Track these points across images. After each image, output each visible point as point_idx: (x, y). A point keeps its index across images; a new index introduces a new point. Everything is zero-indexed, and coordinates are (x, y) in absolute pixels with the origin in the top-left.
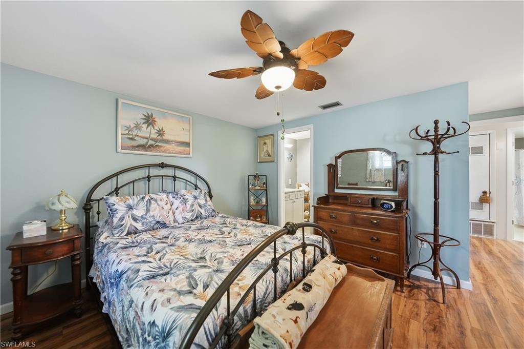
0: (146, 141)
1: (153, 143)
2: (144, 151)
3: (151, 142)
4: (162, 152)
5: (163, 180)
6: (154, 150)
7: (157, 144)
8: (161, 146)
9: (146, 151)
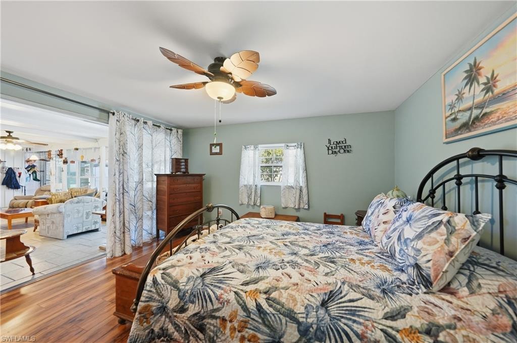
0: (468, 114)
1: (479, 111)
2: (467, 132)
3: (476, 112)
4: (494, 123)
5: (479, 184)
6: (480, 126)
7: (484, 111)
8: (491, 112)
9: (470, 131)
